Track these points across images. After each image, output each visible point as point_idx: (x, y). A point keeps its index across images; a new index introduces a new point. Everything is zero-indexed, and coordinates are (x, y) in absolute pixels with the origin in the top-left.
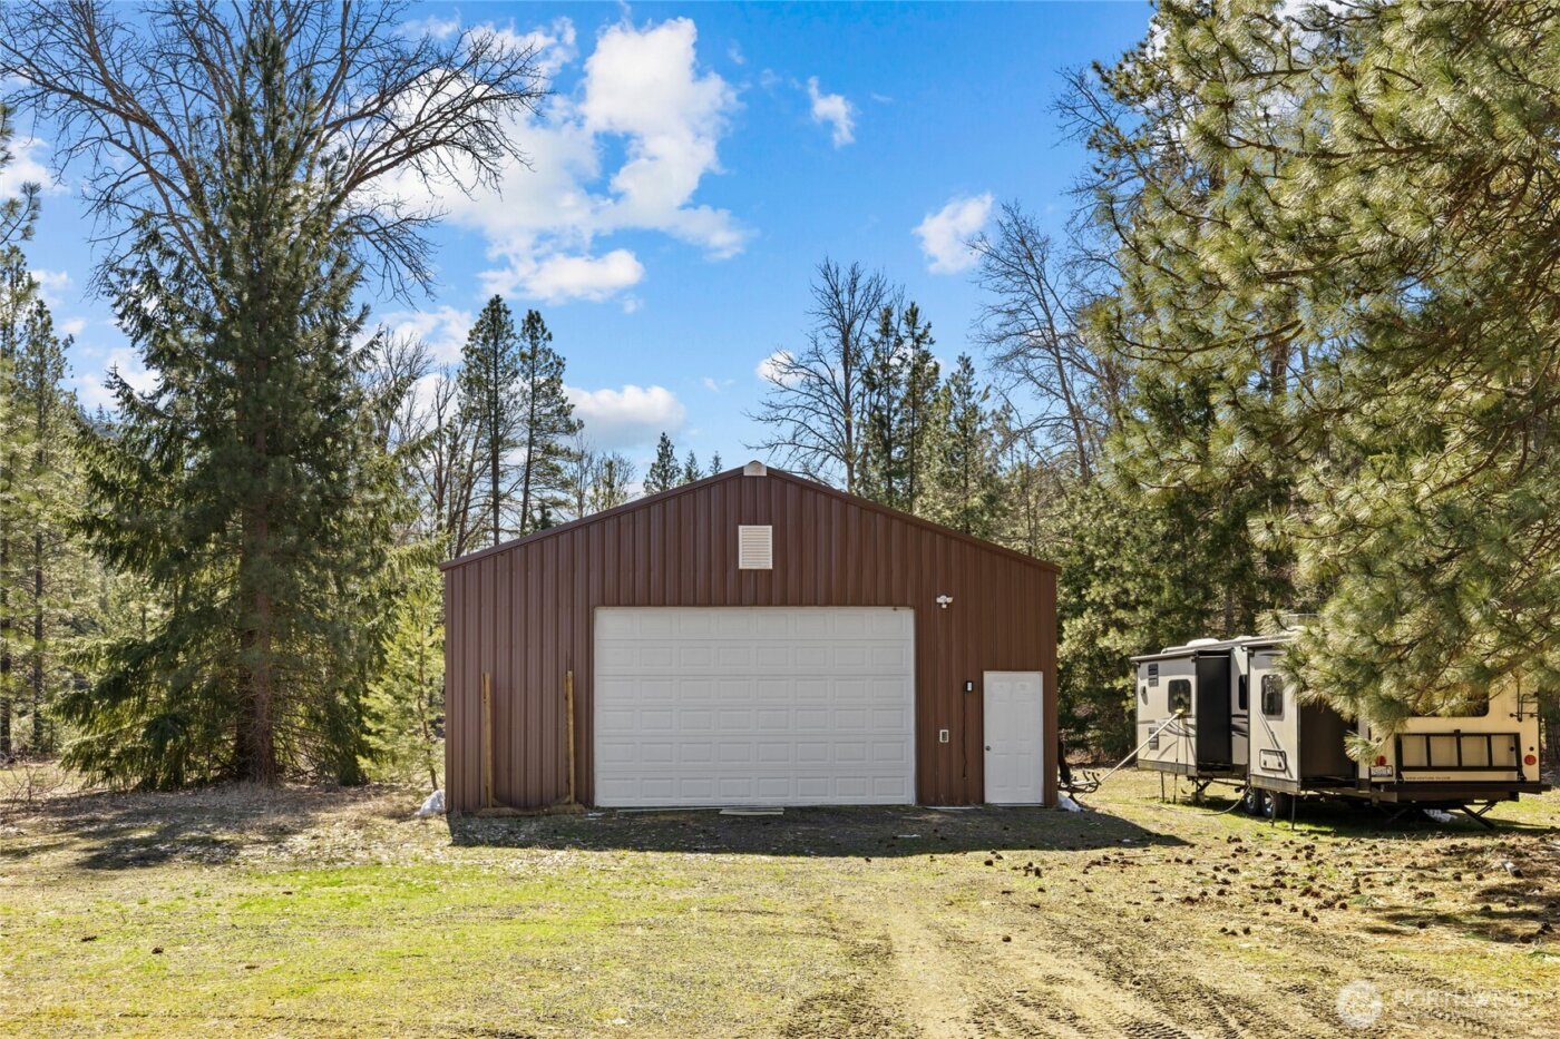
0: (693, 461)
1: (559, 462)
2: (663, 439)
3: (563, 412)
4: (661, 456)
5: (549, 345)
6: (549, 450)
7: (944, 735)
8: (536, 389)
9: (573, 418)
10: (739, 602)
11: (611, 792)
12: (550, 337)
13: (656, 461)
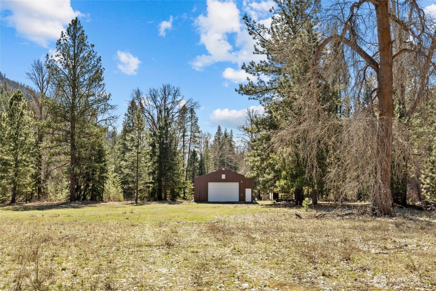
0: (226, 130)
1: (196, 139)
2: (219, 127)
3: (198, 128)
4: (218, 130)
5: (195, 115)
6: (195, 137)
7: (242, 195)
8: (192, 124)
9: (200, 130)
10: (222, 182)
11: (209, 200)
12: (195, 113)
13: (217, 131)
